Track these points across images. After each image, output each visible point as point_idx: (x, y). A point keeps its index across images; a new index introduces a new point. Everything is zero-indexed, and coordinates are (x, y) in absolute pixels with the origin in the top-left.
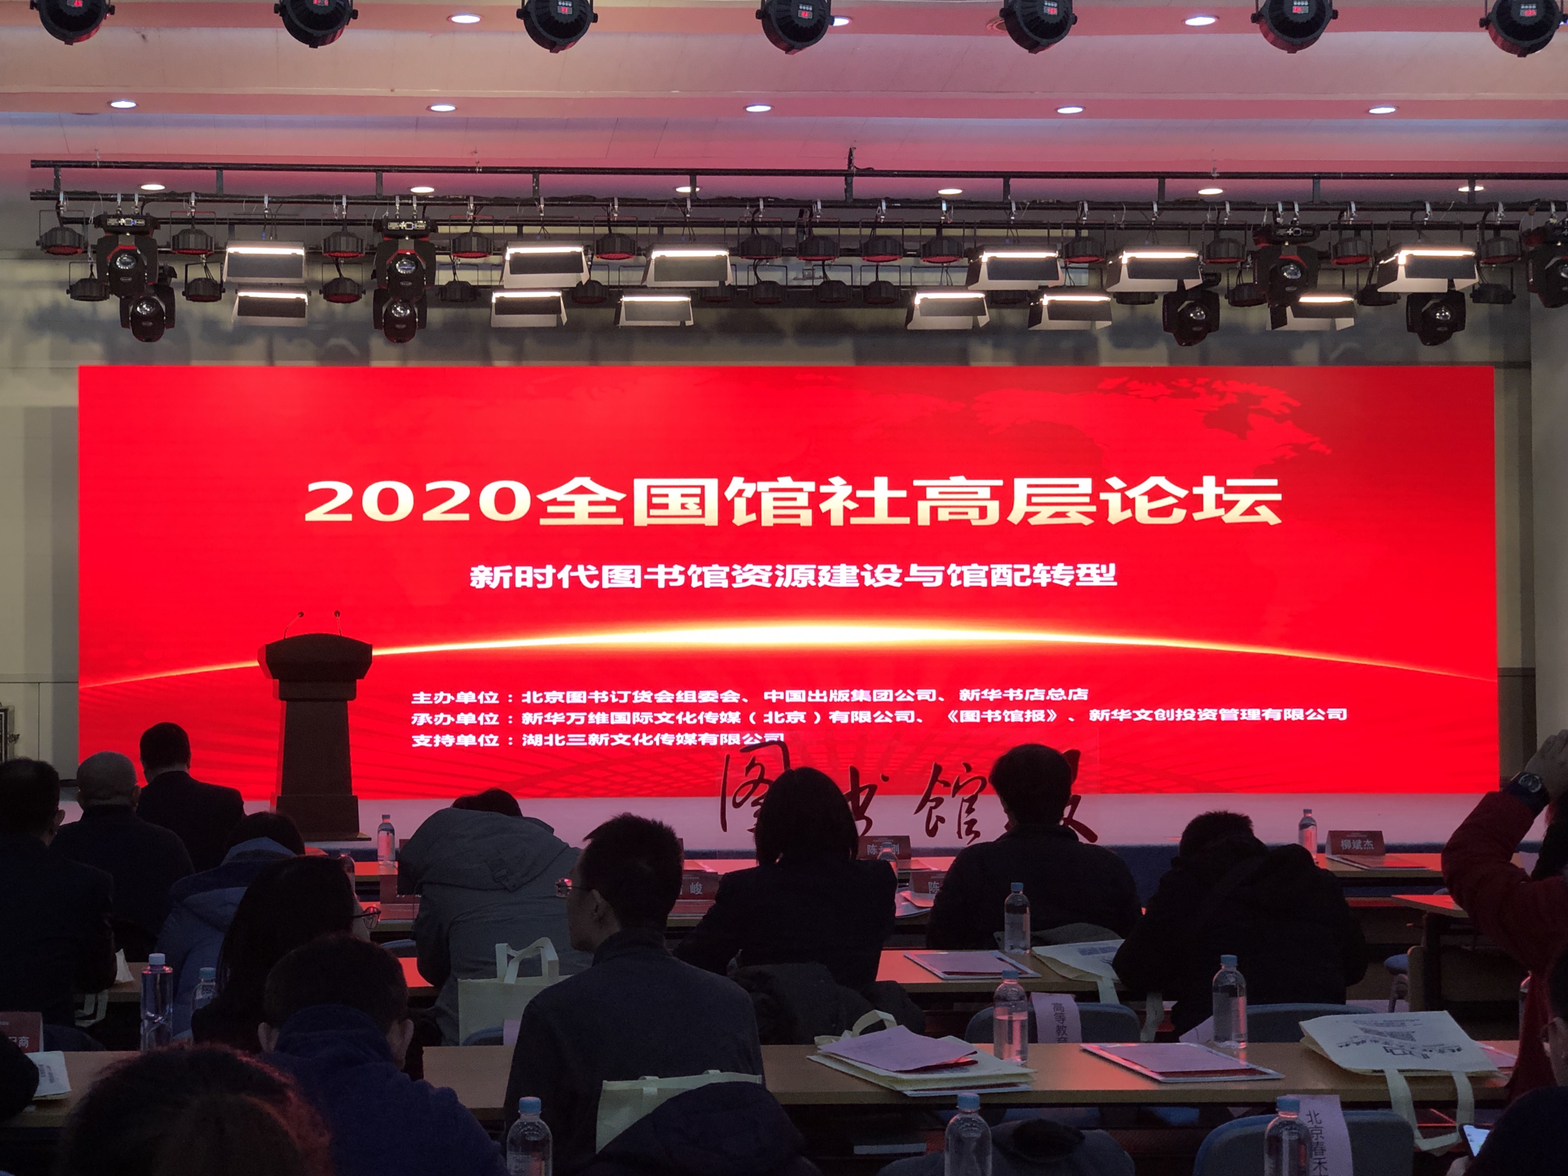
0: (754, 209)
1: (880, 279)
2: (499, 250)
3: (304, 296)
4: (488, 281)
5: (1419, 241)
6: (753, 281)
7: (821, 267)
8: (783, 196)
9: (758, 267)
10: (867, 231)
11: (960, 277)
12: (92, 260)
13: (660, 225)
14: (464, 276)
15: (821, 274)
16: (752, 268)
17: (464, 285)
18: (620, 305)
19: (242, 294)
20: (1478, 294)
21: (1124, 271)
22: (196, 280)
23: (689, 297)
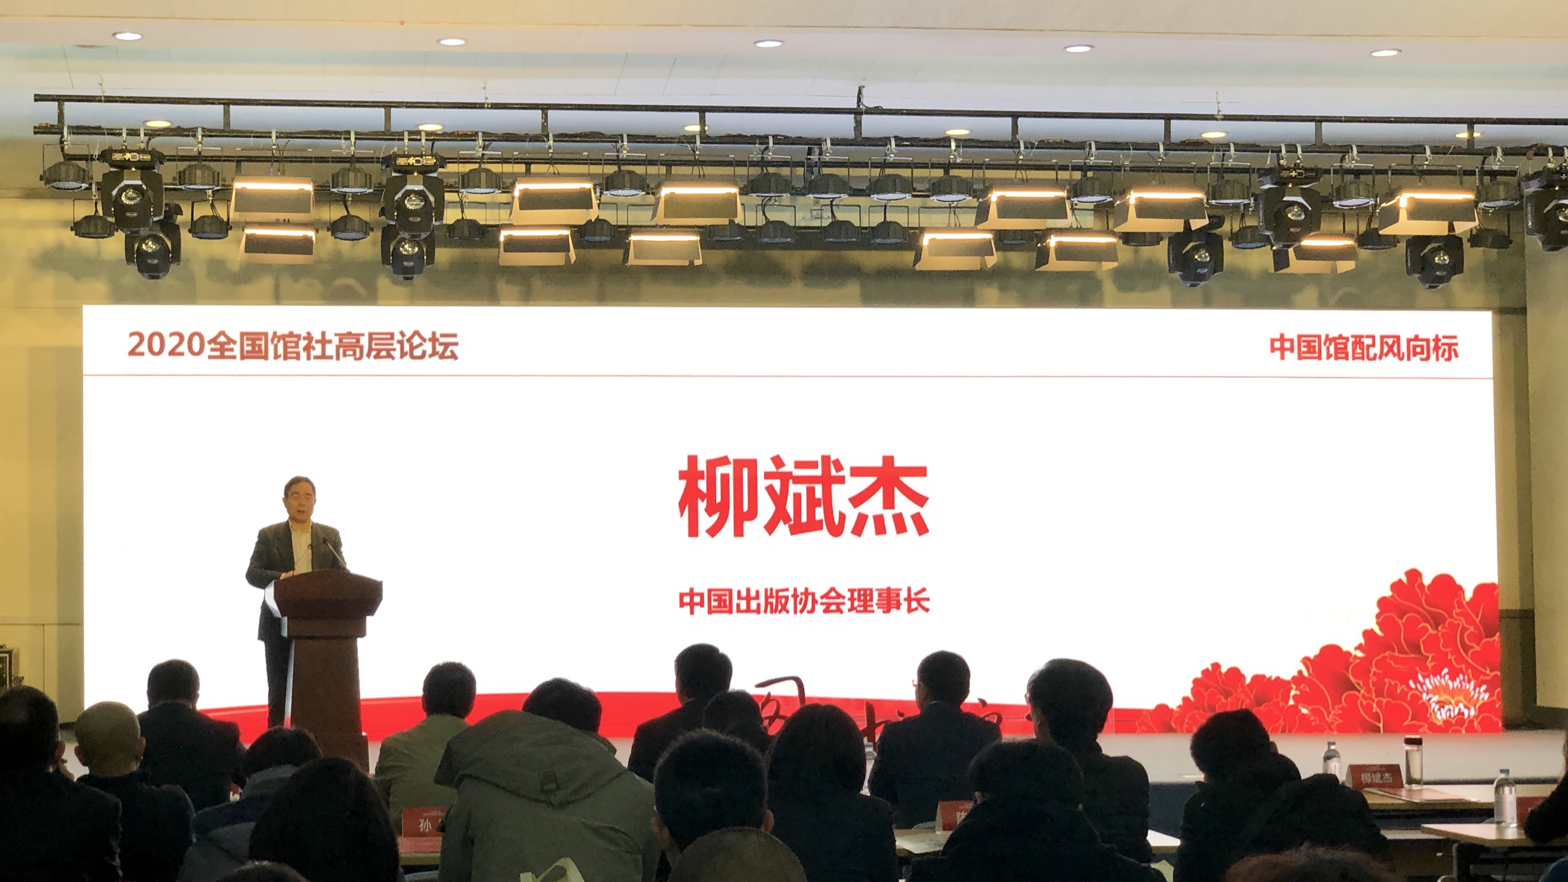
0: (765, 146)
1: (888, 220)
2: (507, 188)
3: (311, 234)
4: (495, 220)
5: (1420, 184)
6: (761, 222)
7: (829, 208)
8: (793, 135)
9: (767, 207)
10: (876, 172)
11: (969, 218)
12: (97, 197)
13: (669, 164)
14: (471, 214)
15: (830, 214)
16: (760, 208)
17: (473, 223)
18: (629, 244)
19: (248, 231)
20: (1476, 239)
21: (1132, 212)
22: (203, 218)
23: (697, 235)
